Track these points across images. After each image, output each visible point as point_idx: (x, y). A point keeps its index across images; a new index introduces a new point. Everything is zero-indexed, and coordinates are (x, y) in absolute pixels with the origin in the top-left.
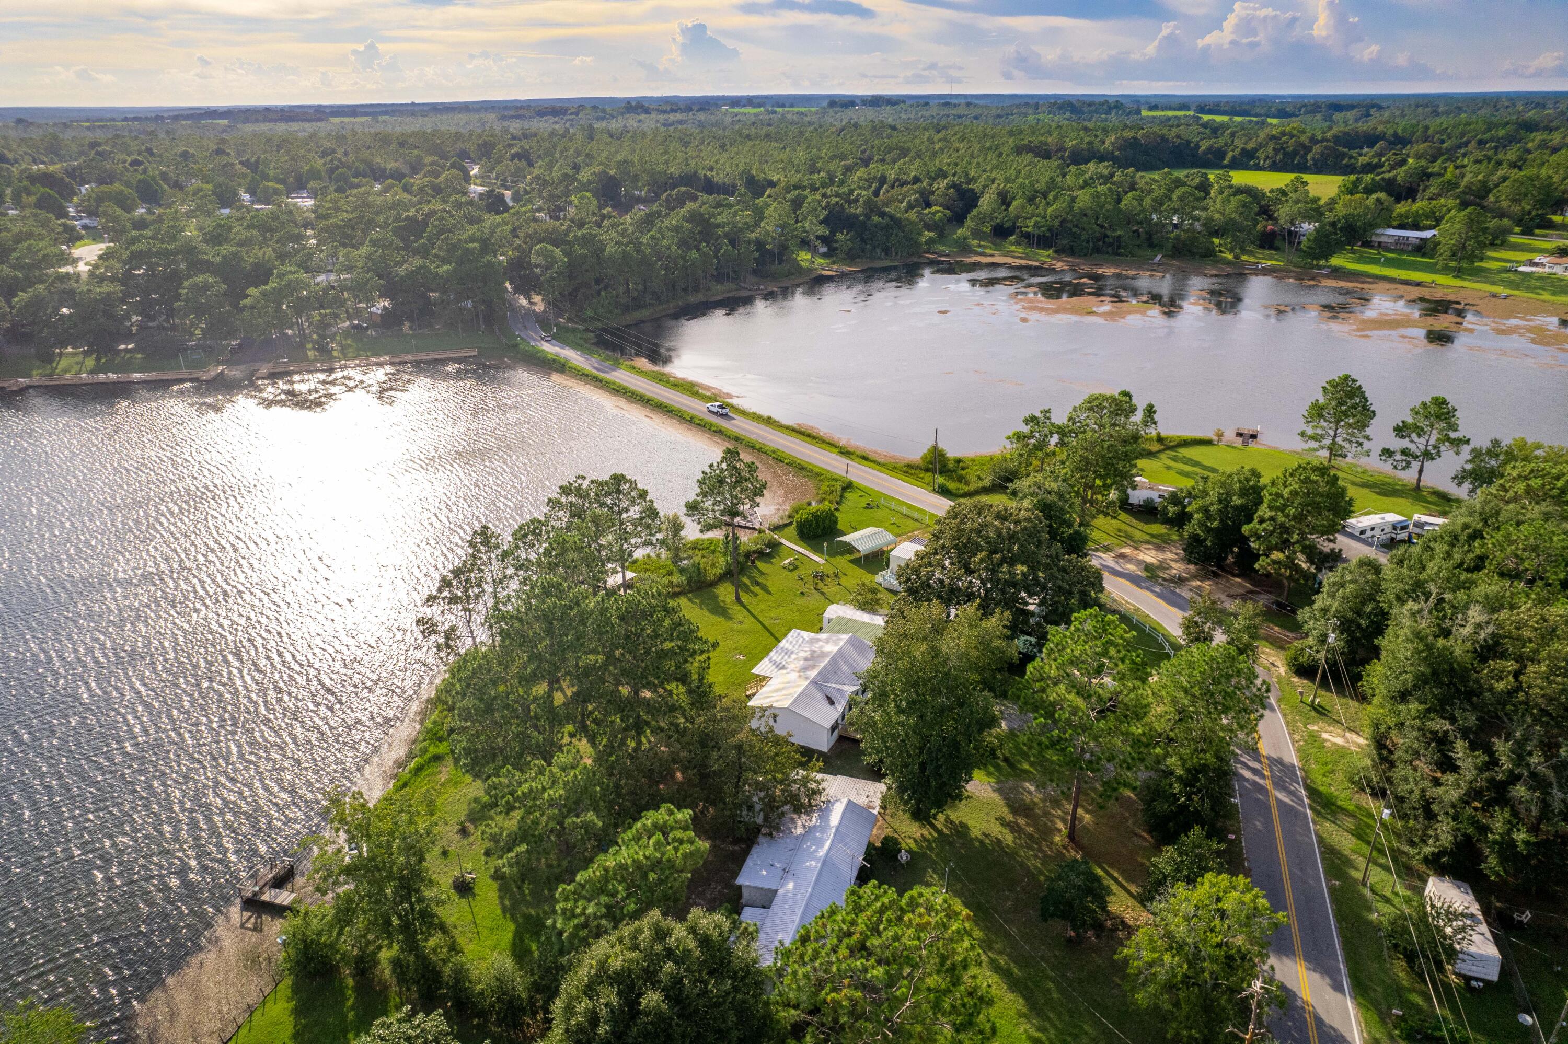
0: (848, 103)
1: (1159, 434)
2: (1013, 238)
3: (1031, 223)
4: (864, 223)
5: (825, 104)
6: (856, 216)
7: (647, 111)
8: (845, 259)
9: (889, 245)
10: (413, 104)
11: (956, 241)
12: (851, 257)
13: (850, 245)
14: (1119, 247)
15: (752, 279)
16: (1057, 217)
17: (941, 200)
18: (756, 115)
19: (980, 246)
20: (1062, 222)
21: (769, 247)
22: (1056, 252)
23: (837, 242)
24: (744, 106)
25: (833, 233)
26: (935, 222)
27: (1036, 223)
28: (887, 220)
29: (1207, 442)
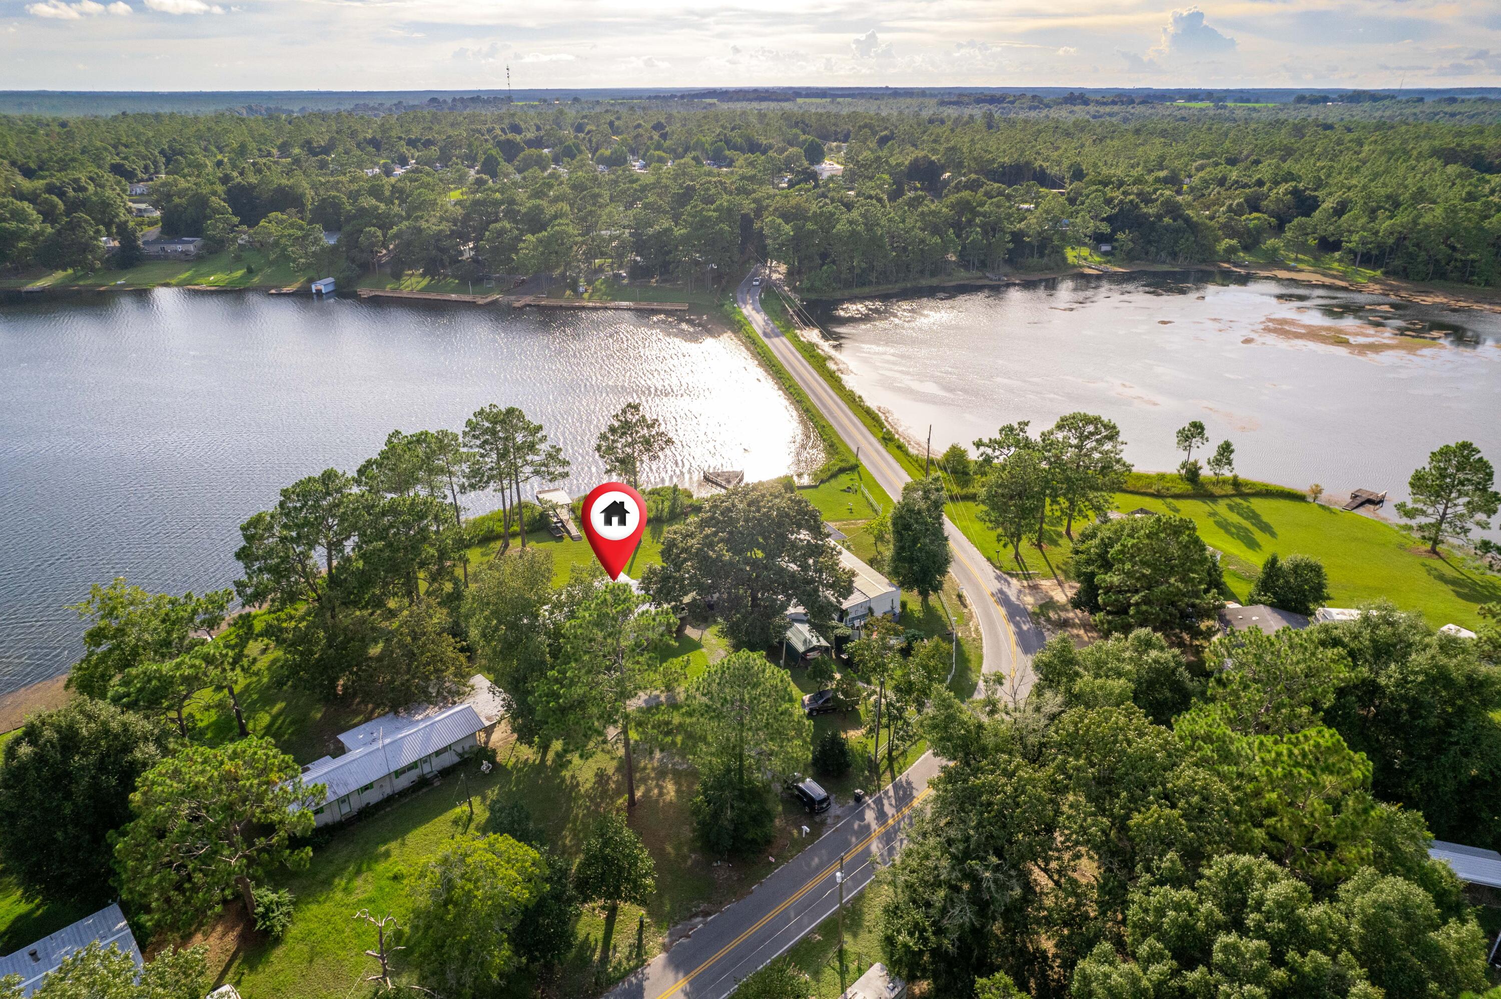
0: (1320, 98)
1: (1235, 477)
2: (1337, 255)
3: (1355, 238)
4: (1153, 223)
5: (1292, 99)
6: (1146, 216)
7: (1086, 102)
8: (1123, 260)
9: (1177, 249)
10: (887, 88)
11: (1266, 252)
12: (1130, 257)
13: (1131, 245)
14: (1472, 274)
15: (1007, 269)
16: (1392, 233)
17: (1272, 207)
18: (1201, 109)
19: (1296, 260)
20: (1398, 239)
21: (1027, 239)
22: (1386, 273)
23: (1117, 240)
24: (1202, 100)
25: (1114, 231)
26: (1249, 230)
27: (1362, 237)
28: (1180, 222)
29: (1298, 498)
